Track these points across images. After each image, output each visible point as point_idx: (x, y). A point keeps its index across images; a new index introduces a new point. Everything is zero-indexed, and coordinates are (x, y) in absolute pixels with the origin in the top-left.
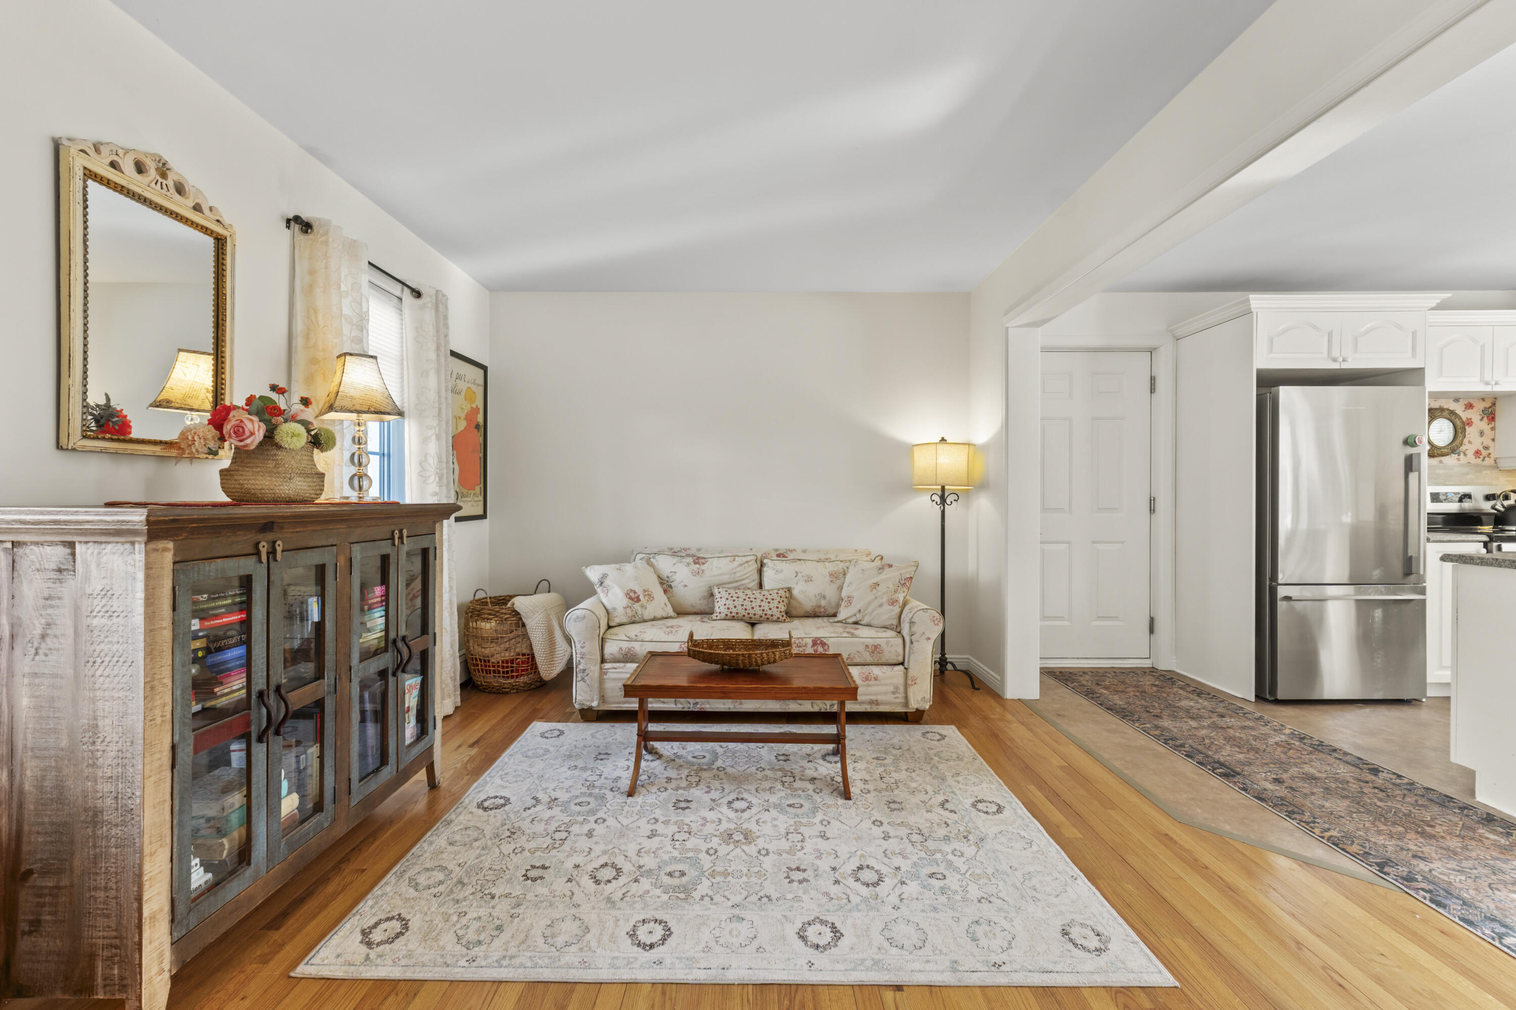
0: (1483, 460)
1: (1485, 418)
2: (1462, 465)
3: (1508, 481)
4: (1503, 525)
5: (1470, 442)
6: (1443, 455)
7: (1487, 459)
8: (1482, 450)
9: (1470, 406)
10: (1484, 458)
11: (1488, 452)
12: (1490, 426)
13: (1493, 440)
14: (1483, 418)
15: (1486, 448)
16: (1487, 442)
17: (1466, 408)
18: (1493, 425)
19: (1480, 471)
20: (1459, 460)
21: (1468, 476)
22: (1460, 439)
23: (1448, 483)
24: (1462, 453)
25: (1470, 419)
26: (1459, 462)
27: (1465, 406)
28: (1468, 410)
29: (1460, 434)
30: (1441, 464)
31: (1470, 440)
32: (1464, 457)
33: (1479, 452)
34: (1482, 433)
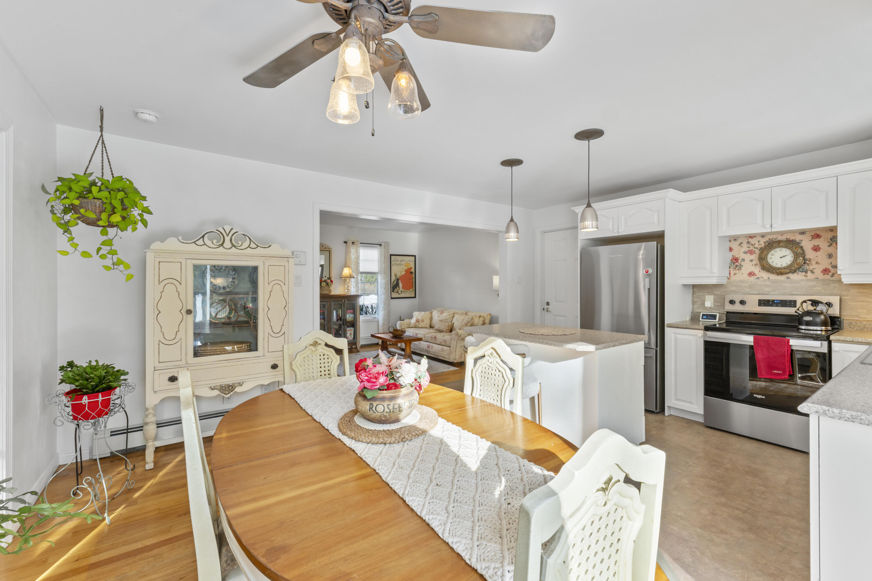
0: (832, 276)
1: (834, 244)
2: (808, 280)
5: (817, 263)
8: (831, 268)
9: (817, 236)
10: (833, 274)
14: (831, 244)
15: (834, 267)
17: (813, 238)
19: (828, 285)
21: (815, 288)
22: (798, 261)
23: (794, 293)
24: (809, 271)
25: (818, 246)
26: (807, 278)
27: (811, 237)
28: (815, 240)
29: (799, 258)
30: (789, 280)
31: (818, 261)
32: (811, 274)
33: (827, 270)
34: (830, 256)
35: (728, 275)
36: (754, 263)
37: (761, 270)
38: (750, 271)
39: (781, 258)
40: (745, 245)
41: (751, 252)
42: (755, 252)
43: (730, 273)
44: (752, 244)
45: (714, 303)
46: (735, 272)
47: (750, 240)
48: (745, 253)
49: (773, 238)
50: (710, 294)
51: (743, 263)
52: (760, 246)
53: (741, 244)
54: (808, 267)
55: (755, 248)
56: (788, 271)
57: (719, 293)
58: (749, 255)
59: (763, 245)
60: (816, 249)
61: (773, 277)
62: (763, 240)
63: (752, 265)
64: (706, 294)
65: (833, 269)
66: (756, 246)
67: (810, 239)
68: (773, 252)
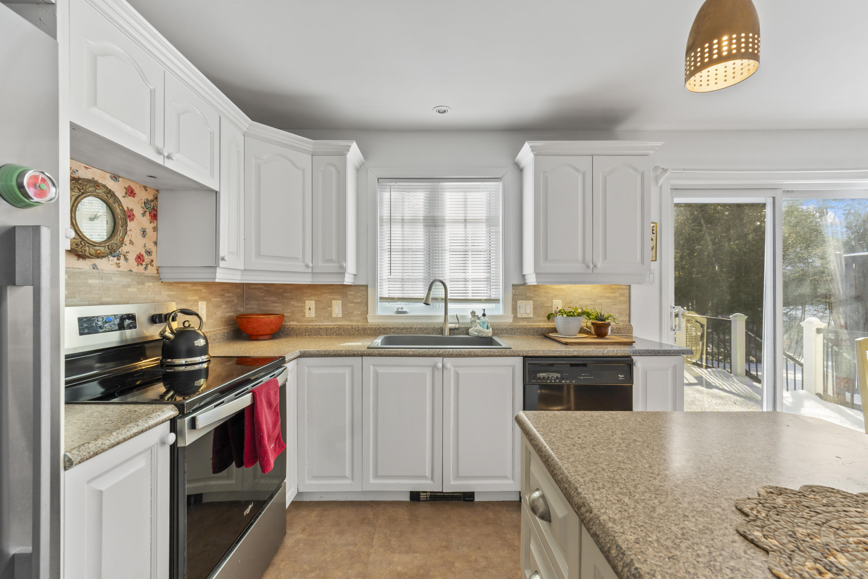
0: (146, 268)
1: (147, 214)
2: (122, 274)
3: (168, 296)
4: (172, 358)
5: (131, 242)
6: (99, 256)
7: (149, 267)
8: (144, 254)
9: (130, 192)
10: (147, 265)
11: (150, 258)
12: (153, 225)
13: (156, 243)
14: (145, 212)
15: (149, 253)
16: (151, 246)
17: (126, 193)
18: (155, 225)
19: (143, 283)
20: (118, 265)
21: (129, 290)
22: (121, 234)
23: (104, 300)
24: (122, 256)
25: (132, 210)
26: (119, 269)
27: (125, 190)
28: (129, 197)
29: (123, 227)
30: (95, 271)
31: (132, 239)
32: (124, 262)
33: (141, 258)
34: (144, 232)
39: (92, 219)
54: (122, 248)
56: (108, 252)
60: (131, 215)
65: (147, 257)
68: (81, 203)
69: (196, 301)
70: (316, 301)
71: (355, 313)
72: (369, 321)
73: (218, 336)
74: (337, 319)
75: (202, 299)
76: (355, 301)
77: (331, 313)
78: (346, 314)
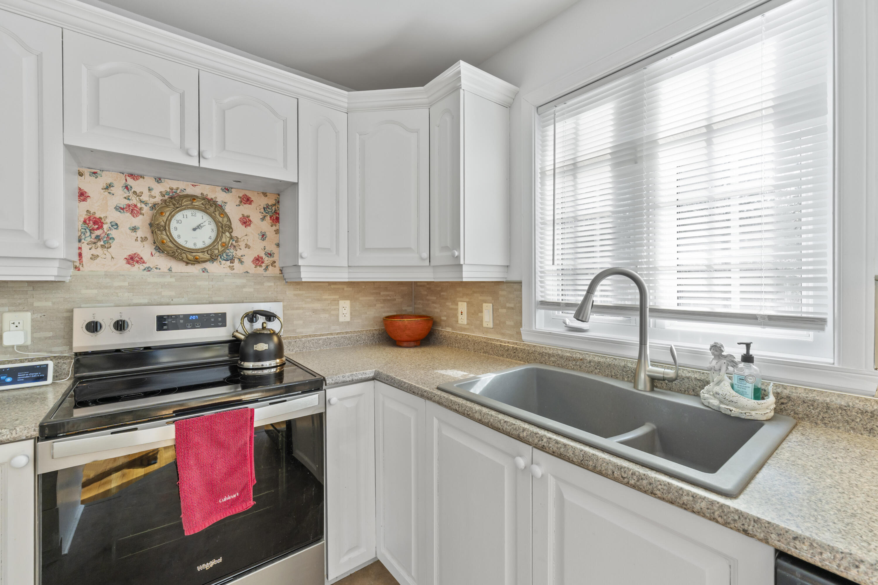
0: (266, 269)
1: (268, 218)
2: (235, 276)
3: (295, 295)
5: (247, 246)
6: (198, 261)
7: (270, 268)
8: (264, 256)
9: (246, 200)
10: (267, 266)
11: (272, 259)
12: (274, 228)
13: (278, 245)
15: (270, 255)
16: (272, 248)
17: (241, 202)
18: (277, 227)
19: (261, 284)
20: (232, 268)
21: (245, 290)
22: (224, 240)
23: (214, 299)
24: (236, 260)
25: (248, 217)
26: (233, 272)
27: (239, 200)
28: (244, 205)
29: (225, 233)
30: (206, 274)
31: (248, 243)
32: (240, 264)
33: (260, 260)
34: (263, 235)
35: (76, 258)
36: (140, 234)
37: (154, 252)
38: (131, 252)
39: (194, 229)
40: (118, 191)
41: (134, 210)
42: (143, 212)
43: (80, 255)
44: (135, 192)
45: (32, 333)
46: (94, 252)
47: (130, 182)
48: (120, 209)
49: (177, 189)
50: (17, 308)
51: (113, 233)
52: (152, 201)
53: (108, 187)
54: (235, 252)
55: (141, 201)
56: (207, 256)
57: (49, 304)
58: (128, 215)
59: (158, 199)
60: (246, 221)
61: (179, 267)
62: (159, 189)
63: (136, 240)
64: (6, 309)
65: (267, 258)
66: (144, 198)
67: (238, 203)
68: (179, 216)
69: (336, 301)
70: (468, 303)
71: (508, 323)
72: (524, 337)
73: (364, 337)
74: (487, 330)
75: (345, 298)
76: (508, 305)
77: (482, 321)
78: (498, 324)
